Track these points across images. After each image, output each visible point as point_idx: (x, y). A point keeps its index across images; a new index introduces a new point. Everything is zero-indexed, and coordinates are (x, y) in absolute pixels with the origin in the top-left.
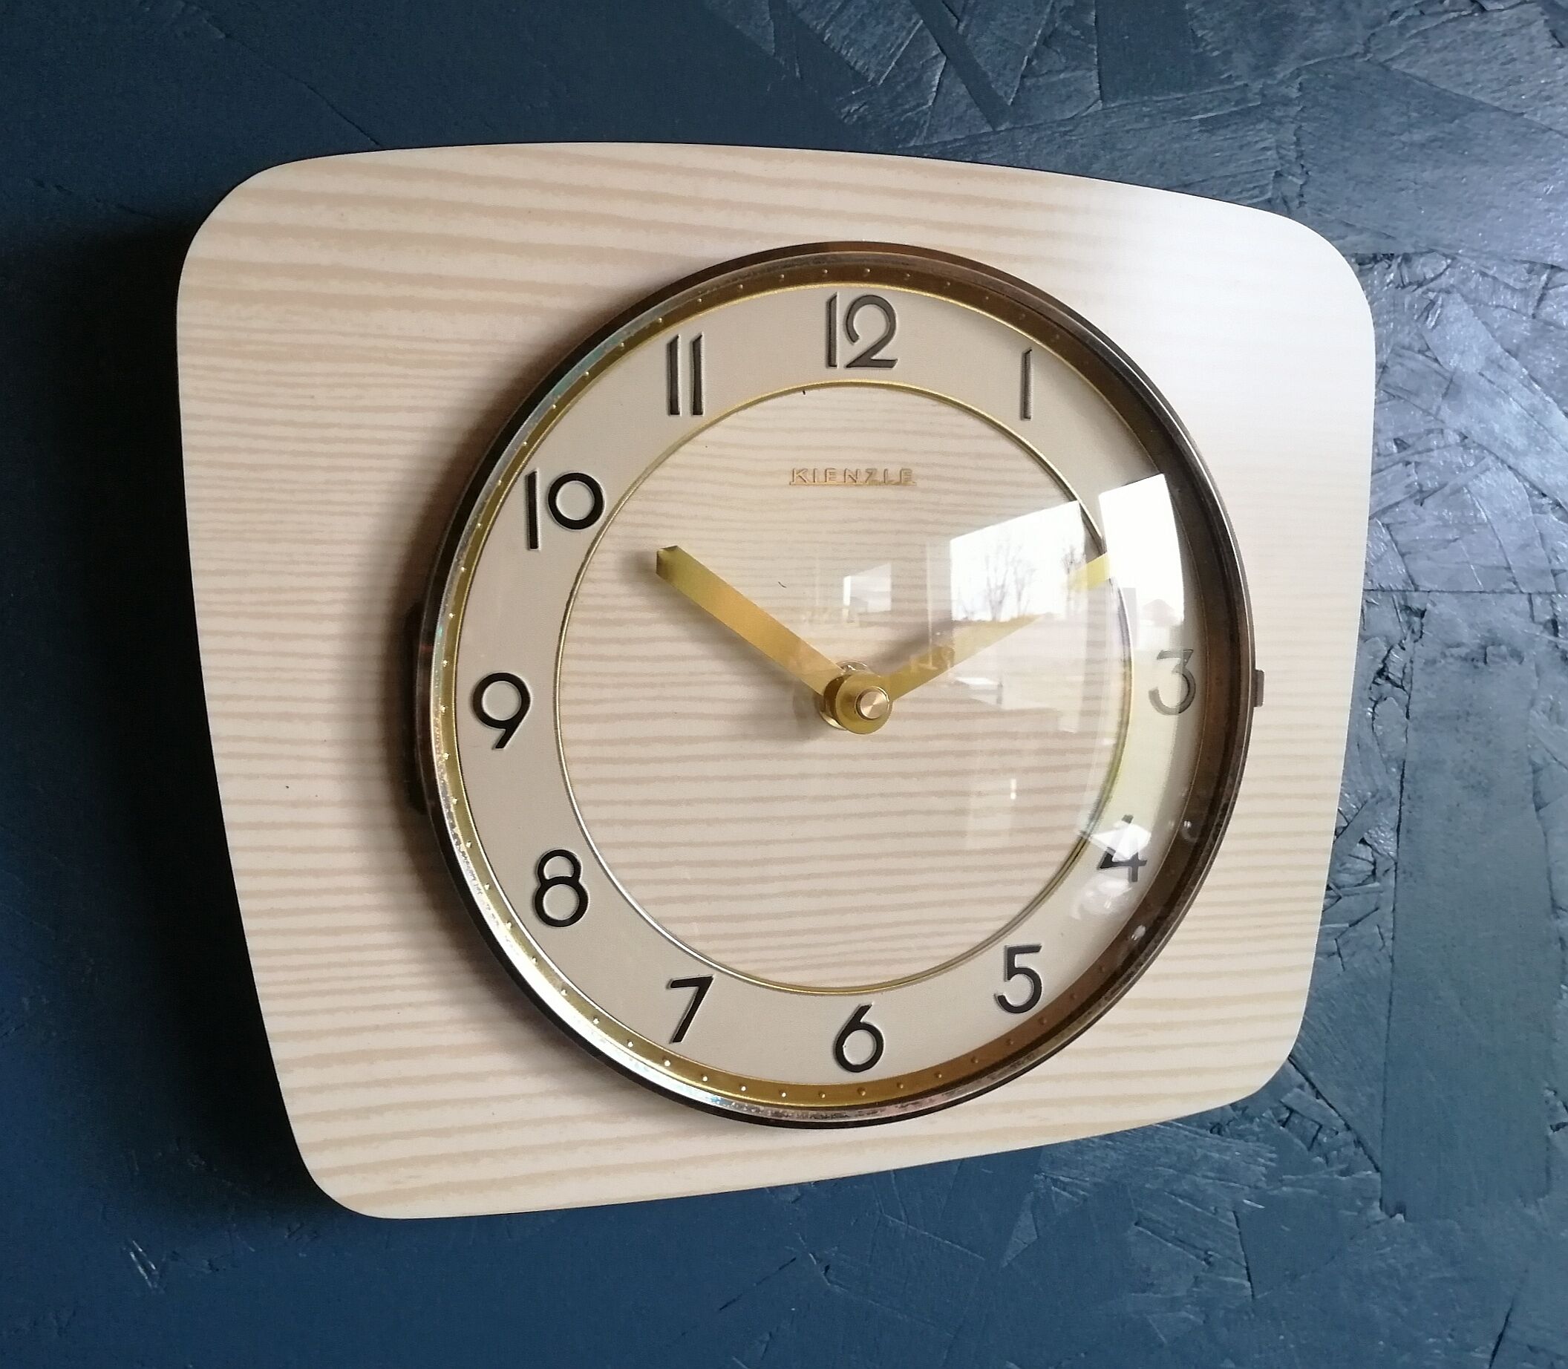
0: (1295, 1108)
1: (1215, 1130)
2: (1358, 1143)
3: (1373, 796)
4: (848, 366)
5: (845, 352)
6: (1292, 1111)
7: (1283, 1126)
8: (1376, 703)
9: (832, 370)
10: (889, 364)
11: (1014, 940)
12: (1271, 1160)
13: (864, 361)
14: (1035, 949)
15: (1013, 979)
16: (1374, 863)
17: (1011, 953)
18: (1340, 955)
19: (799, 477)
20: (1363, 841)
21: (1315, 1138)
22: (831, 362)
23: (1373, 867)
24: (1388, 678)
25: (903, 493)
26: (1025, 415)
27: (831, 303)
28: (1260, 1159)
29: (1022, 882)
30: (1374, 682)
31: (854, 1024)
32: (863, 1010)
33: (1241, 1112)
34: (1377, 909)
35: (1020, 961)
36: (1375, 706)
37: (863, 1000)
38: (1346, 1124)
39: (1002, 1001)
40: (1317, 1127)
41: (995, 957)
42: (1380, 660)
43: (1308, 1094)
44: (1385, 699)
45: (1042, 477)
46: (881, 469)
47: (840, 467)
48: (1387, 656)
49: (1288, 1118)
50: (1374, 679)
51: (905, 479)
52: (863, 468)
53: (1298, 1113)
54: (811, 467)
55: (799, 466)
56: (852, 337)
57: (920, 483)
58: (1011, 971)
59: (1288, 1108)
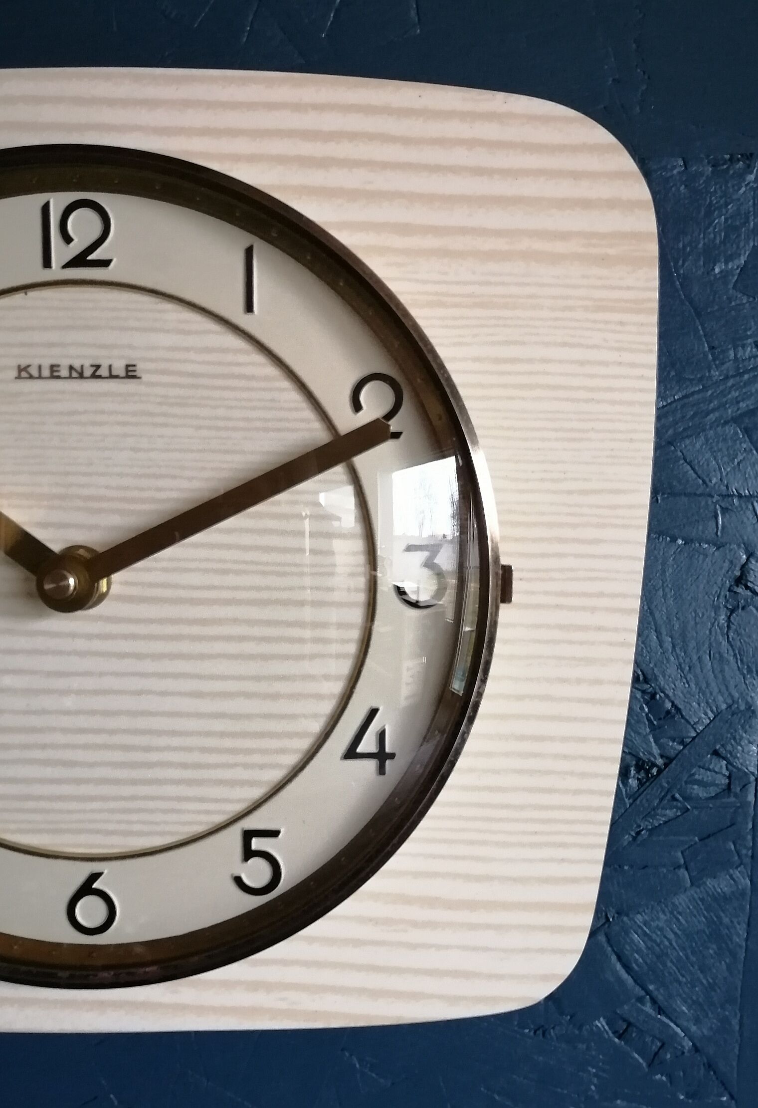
0: (632, 1020)
1: (540, 1032)
2: (709, 1066)
3: (730, 707)
4: (65, 267)
5: (60, 253)
6: (629, 1024)
7: (619, 1038)
8: (732, 611)
9: (47, 271)
10: (105, 263)
11: (253, 822)
12: (604, 1071)
13: (80, 261)
14: (274, 834)
15: (250, 861)
16: (729, 777)
17: (248, 835)
18: (687, 869)
19: (23, 373)
20: (716, 753)
21: (656, 1054)
22: (47, 262)
23: (727, 781)
24: (747, 588)
25: (129, 386)
26: (249, 308)
27: (45, 209)
28: (590, 1069)
29: (262, 767)
30: (730, 590)
31: (87, 889)
32: (95, 877)
33: (569, 1017)
34: (732, 825)
35: (256, 844)
36: (731, 615)
37: (95, 867)
38: (694, 1045)
39: (238, 881)
40: (659, 1044)
41: (233, 837)
42: (738, 568)
43: (648, 1008)
44: (743, 608)
45: (272, 371)
46: (105, 364)
47: (65, 363)
48: (746, 563)
49: (625, 1031)
50: (731, 586)
51: (130, 373)
52: (87, 363)
53: (635, 1026)
54: (35, 362)
55: (23, 364)
56: (68, 239)
57: (145, 377)
58: (248, 853)
59: (624, 1020)
